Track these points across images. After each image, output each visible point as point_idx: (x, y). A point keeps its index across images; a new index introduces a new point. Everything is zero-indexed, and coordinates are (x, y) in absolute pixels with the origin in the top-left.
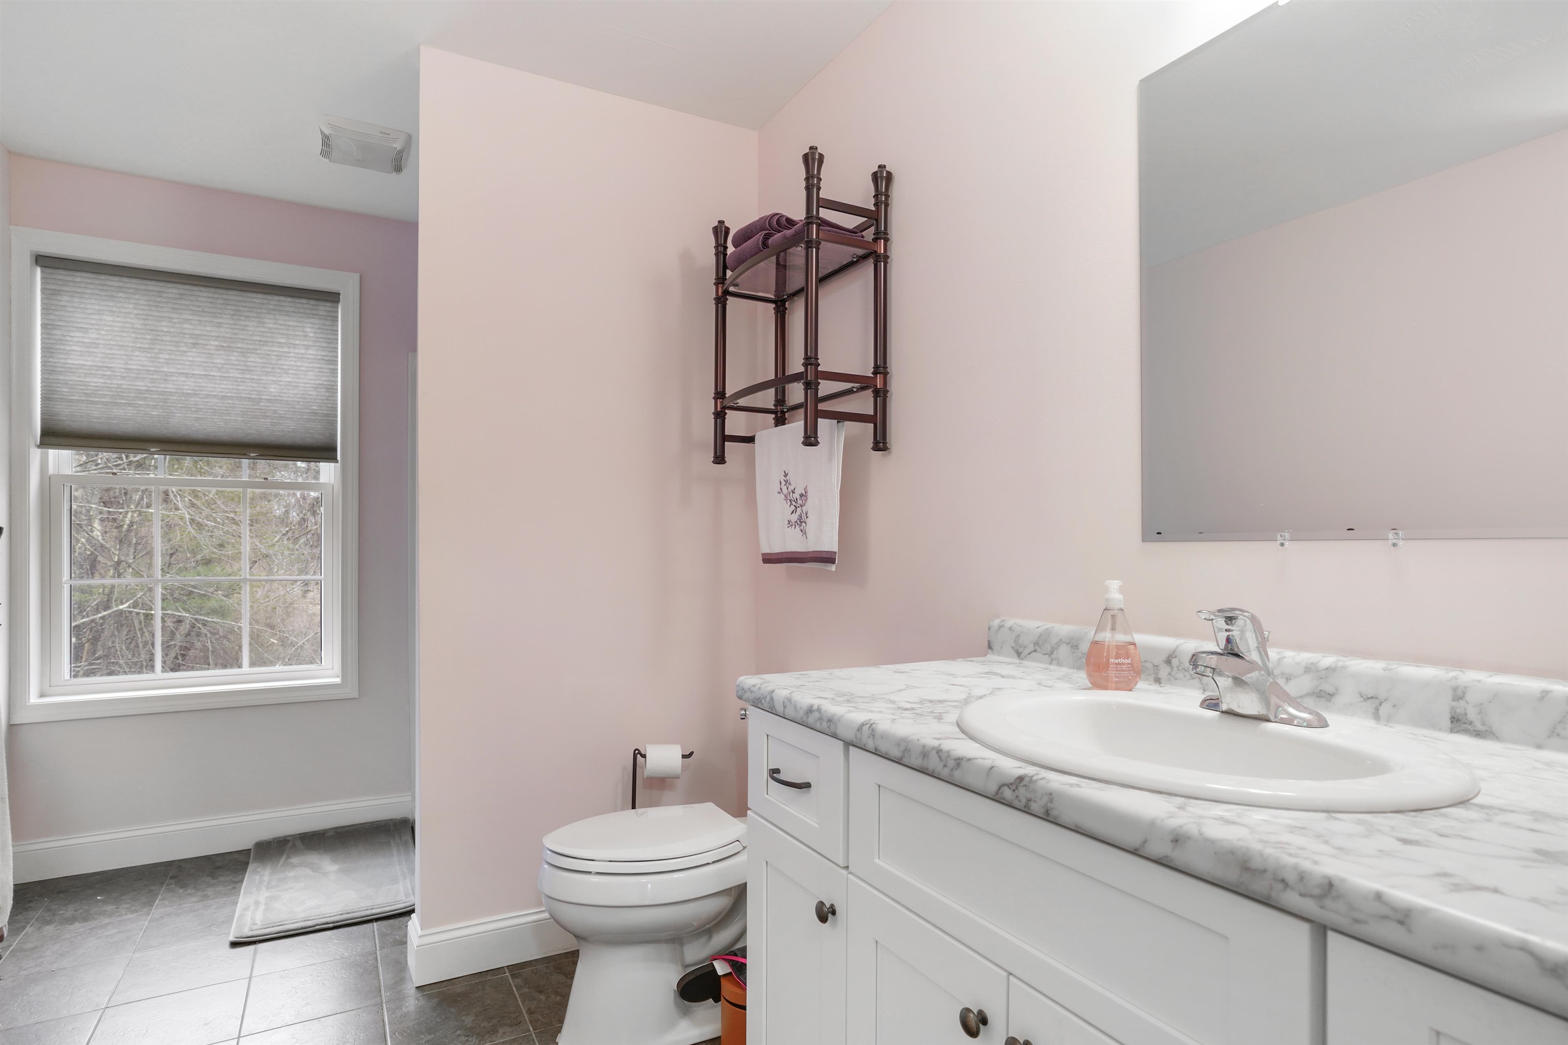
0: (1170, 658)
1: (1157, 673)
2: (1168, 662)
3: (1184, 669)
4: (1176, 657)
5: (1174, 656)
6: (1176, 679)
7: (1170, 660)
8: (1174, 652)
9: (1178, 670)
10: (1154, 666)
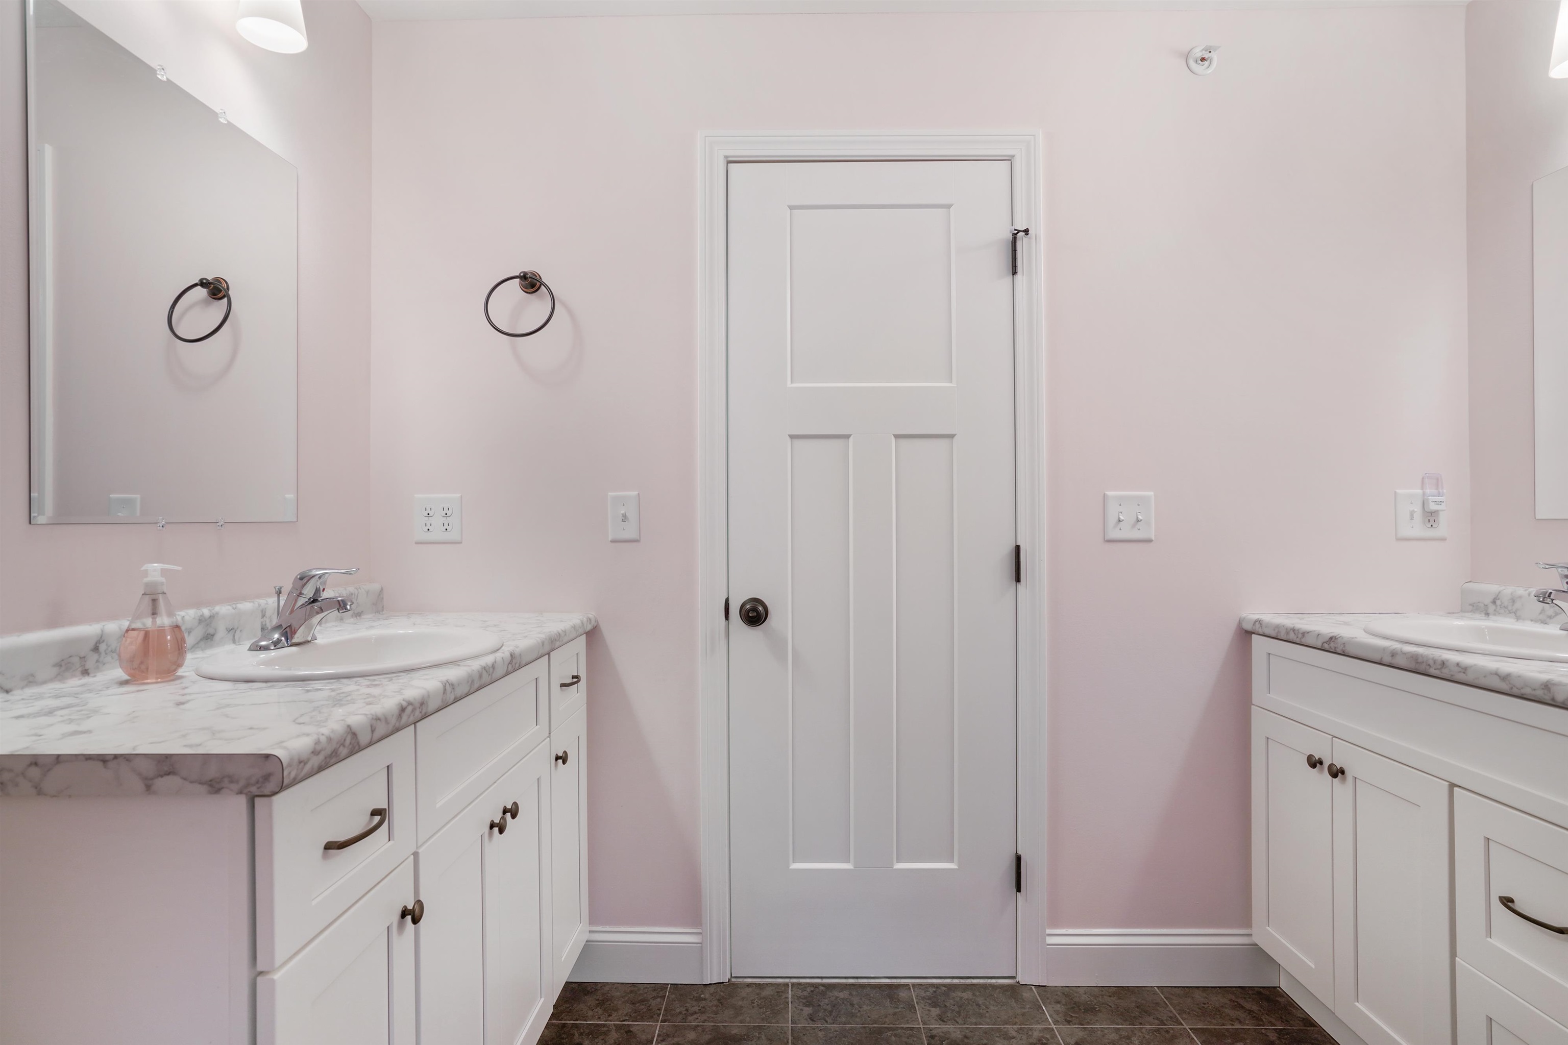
0: (97, 645)
1: (84, 665)
2: (96, 649)
3: (112, 651)
4: (103, 641)
5: (102, 641)
6: (104, 664)
7: (98, 647)
8: (101, 637)
9: (106, 654)
10: (80, 658)
